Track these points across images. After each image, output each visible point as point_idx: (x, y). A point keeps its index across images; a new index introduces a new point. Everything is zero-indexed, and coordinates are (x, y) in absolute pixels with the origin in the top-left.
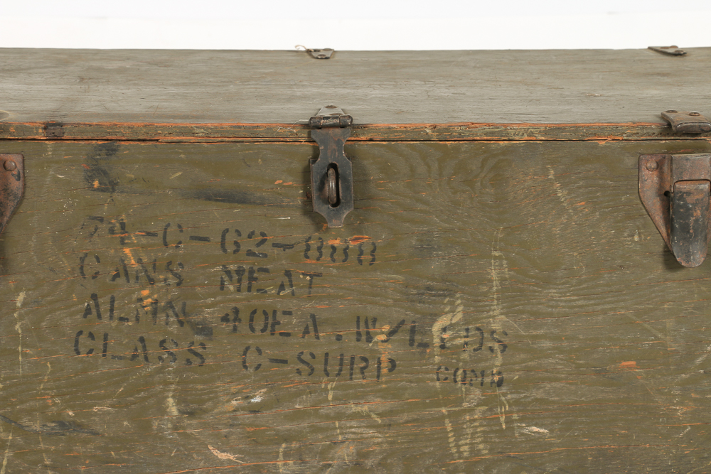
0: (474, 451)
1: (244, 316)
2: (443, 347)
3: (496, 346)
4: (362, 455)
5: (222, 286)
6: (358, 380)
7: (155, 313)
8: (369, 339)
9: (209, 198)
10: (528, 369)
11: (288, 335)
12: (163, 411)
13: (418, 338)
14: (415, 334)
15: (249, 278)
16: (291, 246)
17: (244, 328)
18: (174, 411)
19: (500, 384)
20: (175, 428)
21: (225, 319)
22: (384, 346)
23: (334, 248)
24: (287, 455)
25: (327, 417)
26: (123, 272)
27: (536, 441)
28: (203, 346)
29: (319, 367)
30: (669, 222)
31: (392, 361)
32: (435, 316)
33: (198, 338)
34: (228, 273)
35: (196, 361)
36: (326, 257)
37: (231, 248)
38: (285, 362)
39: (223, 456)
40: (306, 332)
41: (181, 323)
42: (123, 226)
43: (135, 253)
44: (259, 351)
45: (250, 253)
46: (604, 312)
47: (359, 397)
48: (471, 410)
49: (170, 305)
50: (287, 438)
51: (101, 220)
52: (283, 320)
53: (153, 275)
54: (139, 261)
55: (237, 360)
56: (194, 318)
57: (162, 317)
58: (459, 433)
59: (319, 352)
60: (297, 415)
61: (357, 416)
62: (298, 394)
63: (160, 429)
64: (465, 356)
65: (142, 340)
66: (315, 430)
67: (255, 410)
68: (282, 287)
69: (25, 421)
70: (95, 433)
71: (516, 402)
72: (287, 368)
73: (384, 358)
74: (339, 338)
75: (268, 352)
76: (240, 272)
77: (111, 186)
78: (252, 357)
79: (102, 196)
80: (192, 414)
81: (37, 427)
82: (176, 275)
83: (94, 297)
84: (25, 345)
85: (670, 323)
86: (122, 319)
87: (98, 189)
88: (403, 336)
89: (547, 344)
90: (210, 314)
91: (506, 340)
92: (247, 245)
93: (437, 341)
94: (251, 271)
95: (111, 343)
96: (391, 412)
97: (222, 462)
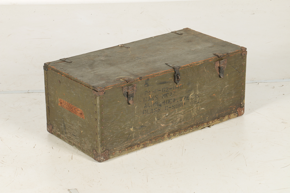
0: (195, 114)
1: (165, 102)
2: (191, 99)
3: (198, 97)
4: (181, 119)
5: (163, 97)
6: (180, 108)
7: (154, 104)
8: (182, 100)
9: (161, 84)
10: (202, 99)
11: (171, 103)
12: (155, 120)
13: (188, 98)
14: (187, 98)
15: (166, 95)
16: (171, 89)
17: (165, 103)
18: (156, 120)
19: (198, 103)
20: (156, 123)
21: (163, 103)
22: (183, 101)
23: (177, 87)
24: (171, 123)
25: (176, 115)
26: (150, 99)
27: (203, 110)
28: (160, 108)
29: (175, 107)
30: (219, 71)
31: (185, 103)
32: (190, 94)
33: (159, 107)
34: (163, 95)
35: (159, 111)
36: (176, 89)
37: (164, 91)
38: (171, 107)
39: (162, 125)
40: (174, 102)
41: (157, 105)
42: (149, 91)
43: (151, 95)
44: (167, 107)
45: (166, 91)
46: (211, 87)
47: (180, 110)
48: (194, 108)
49: (156, 102)
50: (171, 120)
51: (147, 91)
52: (170, 101)
53: (153, 98)
54: (152, 97)
55: (164, 109)
56: (159, 104)
57: (155, 105)
58: (193, 112)
59: (175, 105)
60: (173, 115)
61: (180, 113)
62: (172, 112)
63: (154, 123)
64: (194, 99)
65: (152, 109)
66: (175, 117)
67: (167, 116)
68: (170, 96)
69: (136, 127)
70: (146, 127)
71: (200, 105)
72: (171, 108)
73: (183, 103)
74: (178, 101)
75: (169, 106)
76: (165, 95)
77: (148, 86)
78: (167, 108)
79: (147, 87)
80: (158, 120)
81: (138, 128)
82: (157, 98)
83: (146, 104)
84: (136, 115)
85: (219, 87)
86: (149, 107)
87: (146, 86)
88: (186, 99)
89: (204, 94)
90: (161, 103)
91: (199, 95)
92: (166, 90)
93: (190, 98)
94: (166, 94)
95: (148, 111)
96: (185, 111)
97: (162, 126)
